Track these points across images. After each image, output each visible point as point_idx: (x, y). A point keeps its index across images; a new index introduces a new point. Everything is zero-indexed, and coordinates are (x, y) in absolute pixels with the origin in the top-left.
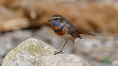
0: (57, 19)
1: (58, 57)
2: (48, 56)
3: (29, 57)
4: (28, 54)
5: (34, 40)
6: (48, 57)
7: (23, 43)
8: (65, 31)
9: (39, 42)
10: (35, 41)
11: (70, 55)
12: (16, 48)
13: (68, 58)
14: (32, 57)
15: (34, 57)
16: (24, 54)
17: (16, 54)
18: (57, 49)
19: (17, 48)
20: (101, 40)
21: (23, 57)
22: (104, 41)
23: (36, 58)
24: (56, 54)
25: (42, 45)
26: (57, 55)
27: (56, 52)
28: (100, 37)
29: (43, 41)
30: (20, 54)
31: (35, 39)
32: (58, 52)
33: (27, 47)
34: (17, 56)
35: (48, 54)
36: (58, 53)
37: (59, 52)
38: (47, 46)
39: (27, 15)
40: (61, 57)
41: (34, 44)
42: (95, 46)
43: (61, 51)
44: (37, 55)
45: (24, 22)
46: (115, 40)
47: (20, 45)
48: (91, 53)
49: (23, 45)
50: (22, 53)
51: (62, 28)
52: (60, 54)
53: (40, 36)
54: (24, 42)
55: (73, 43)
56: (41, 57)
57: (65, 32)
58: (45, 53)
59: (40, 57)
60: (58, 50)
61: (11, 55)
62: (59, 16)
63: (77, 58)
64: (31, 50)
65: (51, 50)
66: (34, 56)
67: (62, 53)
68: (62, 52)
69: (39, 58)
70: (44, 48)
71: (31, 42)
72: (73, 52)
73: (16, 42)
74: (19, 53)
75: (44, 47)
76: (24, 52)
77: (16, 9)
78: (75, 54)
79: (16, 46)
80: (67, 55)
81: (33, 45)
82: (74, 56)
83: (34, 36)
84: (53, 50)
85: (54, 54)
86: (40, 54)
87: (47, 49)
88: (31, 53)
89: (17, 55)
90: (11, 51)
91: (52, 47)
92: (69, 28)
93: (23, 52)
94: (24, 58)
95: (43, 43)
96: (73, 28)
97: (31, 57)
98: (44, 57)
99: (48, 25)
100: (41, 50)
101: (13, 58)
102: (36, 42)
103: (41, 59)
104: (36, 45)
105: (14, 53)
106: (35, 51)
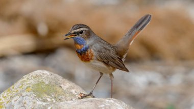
0: (81, 32)
1: (86, 103)
2: (69, 102)
3: (34, 103)
4: (33, 99)
5: (43, 74)
6: (69, 104)
7: (25, 79)
8: (92, 55)
9: (53, 77)
10: (45, 76)
11: (107, 100)
12: (11, 88)
13: (104, 106)
14: (41, 103)
15: (44, 104)
16: (25, 99)
17: (12, 97)
18: (84, 88)
19: (13, 88)
20: (161, 73)
21: (25, 103)
22: (166, 76)
23: (48, 105)
24: (82, 98)
25: (59, 82)
26: (84, 100)
27: (83, 95)
28: (160, 68)
29: (59, 74)
30: (20, 97)
31: (46, 72)
32: (86, 94)
33: (31, 85)
34: (13, 102)
35: (69, 98)
36: (86, 96)
37: (88, 95)
38: (67, 85)
39: (31, 29)
40: (91, 103)
41: (44, 80)
42: (150, 83)
43: (91, 93)
44: (49, 100)
45: (27, 42)
46: (186, 73)
47: (20, 82)
48: (145, 95)
49: (24, 81)
50: (23, 97)
51: (86, 49)
52: (90, 98)
53: (54, 67)
54: (25, 77)
55: (111, 79)
56: (57, 103)
57: (93, 57)
58: (63, 97)
59: (54, 103)
60: (86, 91)
61: (3, 99)
62: (85, 27)
63: (119, 105)
64: (39, 91)
65: (73, 91)
66: (44, 102)
67: (94, 97)
68: (94, 94)
69: (53, 105)
70: (61, 87)
71: (38, 76)
72: (113, 94)
73: (12, 76)
74: (18, 97)
75: (62, 85)
76: (27, 95)
77: (12, 18)
78: (115, 98)
79: (13, 84)
80: (102, 99)
81: (43, 82)
82: (114, 101)
83: (43, 66)
84: (77, 90)
85: (79, 98)
86: (55, 97)
87: (67, 89)
88: (39, 97)
89: (15, 99)
90: (3, 93)
91: (76, 86)
92: (98, 51)
93: (24, 94)
94: (25, 105)
95: (60, 78)
96: (108, 51)
97: (39, 103)
98: (61, 103)
99: (68, 47)
100: (56, 92)
101: (7, 106)
102: (47, 77)
103: (56, 106)
104: (47, 82)
105: (9, 97)
106: (46, 93)
